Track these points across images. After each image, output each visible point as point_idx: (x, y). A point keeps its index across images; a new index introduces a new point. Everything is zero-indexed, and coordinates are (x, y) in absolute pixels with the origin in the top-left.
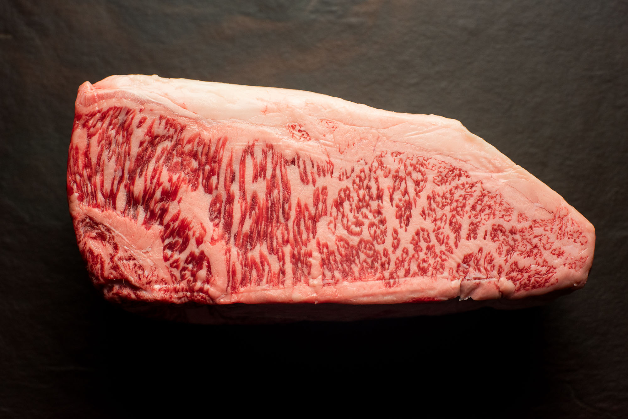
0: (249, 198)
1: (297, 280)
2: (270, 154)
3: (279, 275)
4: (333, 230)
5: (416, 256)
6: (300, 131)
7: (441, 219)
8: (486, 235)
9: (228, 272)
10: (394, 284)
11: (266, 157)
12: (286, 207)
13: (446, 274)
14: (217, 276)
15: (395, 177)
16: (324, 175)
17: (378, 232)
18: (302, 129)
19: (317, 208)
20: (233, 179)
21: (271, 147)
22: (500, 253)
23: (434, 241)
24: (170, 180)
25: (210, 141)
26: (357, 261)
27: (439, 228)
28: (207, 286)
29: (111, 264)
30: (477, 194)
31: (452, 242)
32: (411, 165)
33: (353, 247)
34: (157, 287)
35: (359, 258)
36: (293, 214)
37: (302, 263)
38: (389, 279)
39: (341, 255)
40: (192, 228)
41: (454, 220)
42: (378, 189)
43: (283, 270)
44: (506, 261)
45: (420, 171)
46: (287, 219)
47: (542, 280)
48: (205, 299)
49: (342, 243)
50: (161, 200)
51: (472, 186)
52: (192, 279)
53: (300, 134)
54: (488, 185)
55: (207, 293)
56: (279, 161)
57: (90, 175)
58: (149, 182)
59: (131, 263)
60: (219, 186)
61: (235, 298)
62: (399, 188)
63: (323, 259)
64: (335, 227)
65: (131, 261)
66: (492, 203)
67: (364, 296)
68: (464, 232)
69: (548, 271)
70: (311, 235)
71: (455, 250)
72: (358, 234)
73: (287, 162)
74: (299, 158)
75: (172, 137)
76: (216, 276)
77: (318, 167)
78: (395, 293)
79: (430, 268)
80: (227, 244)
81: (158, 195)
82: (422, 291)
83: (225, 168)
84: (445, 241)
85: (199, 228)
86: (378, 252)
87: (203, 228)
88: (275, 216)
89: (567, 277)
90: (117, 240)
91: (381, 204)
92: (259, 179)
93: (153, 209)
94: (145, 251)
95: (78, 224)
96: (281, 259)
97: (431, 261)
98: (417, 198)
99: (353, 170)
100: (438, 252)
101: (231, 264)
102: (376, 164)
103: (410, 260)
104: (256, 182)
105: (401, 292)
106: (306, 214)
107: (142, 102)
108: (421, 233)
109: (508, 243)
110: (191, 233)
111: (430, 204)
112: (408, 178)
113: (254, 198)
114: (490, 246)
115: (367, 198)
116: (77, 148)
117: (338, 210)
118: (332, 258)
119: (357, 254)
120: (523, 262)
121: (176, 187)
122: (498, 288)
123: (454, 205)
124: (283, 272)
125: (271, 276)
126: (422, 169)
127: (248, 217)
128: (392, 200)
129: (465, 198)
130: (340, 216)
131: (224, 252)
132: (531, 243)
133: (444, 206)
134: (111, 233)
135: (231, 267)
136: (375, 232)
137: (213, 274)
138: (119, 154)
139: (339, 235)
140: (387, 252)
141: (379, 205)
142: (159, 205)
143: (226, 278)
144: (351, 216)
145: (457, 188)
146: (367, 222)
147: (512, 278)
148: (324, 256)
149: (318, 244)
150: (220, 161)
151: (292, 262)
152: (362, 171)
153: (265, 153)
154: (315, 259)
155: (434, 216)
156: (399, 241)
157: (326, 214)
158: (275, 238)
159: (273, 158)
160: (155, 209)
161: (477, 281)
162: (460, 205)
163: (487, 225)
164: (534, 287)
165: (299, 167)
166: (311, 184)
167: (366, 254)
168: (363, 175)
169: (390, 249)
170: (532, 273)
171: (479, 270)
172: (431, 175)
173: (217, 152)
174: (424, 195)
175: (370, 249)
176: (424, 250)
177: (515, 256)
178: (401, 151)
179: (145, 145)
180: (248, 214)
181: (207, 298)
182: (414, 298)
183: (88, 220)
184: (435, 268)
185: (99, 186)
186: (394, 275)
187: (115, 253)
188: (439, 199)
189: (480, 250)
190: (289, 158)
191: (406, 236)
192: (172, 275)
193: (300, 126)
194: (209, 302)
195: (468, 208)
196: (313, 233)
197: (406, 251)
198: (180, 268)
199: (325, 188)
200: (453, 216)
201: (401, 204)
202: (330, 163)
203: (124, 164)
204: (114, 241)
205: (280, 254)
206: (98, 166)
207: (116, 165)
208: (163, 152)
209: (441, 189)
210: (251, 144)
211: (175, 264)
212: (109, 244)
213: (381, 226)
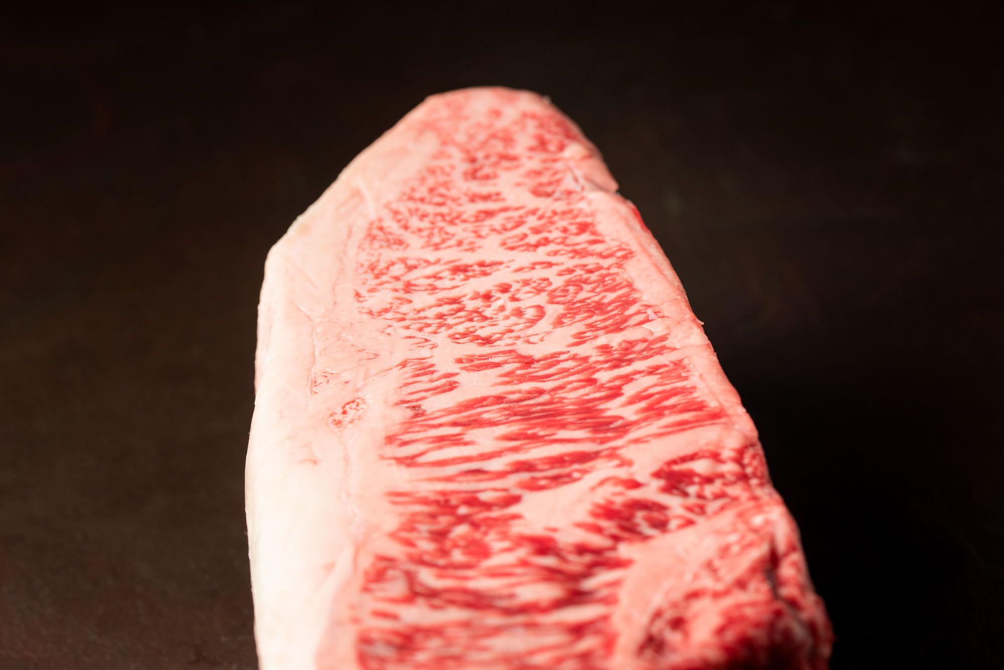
0: (514, 444)
1: (665, 349)
2: (406, 437)
3: (662, 373)
4: (542, 335)
5: (559, 240)
6: (344, 413)
7: (474, 232)
8: (487, 185)
9: (683, 430)
10: (623, 250)
11: (415, 441)
12: (515, 397)
13: (580, 206)
14: (697, 443)
15: (407, 291)
16: (431, 366)
17: (527, 289)
18: (339, 412)
20: (478, 471)
21: (390, 438)
22: (518, 166)
25: (400, 516)
26: (595, 299)
27: (494, 230)
28: (728, 455)
29: (735, 593)
30: (411, 205)
31: (516, 214)
32: (377, 278)
33: (569, 309)
34: (757, 520)
35: (588, 299)
36: (528, 386)
37: (624, 354)
38: (616, 257)
39: (590, 317)
40: (606, 499)
41: (472, 219)
42: (439, 305)
43: (650, 370)
44: (530, 158)
45: (387, 268)
48: (754, 455)
49: (565, 320)
50: (558, 555)
51: (396, 212)
52: (719, 481)
53: (351, 411)
54: (390, 196)
55: (739, 452)
56: (420, 424)
59: (718, 565)
60: (499, 487)
61: (736, 410)
62: (430, 285)
63: (609, 332)
64: (535, 335)
66: (423, 189)
68: (489, 206)
70: (563, 357)
71: (530, 208)
72: (539, 308)
73: (417, 415)
74: (404, 402)
75: (407, 572)
77: (416, 376)
78: (641, 245)
79: (577, 221)
80: (624, 447)
81: (547, 561)
82: (623, 220)
83: (457, 484)
84: (516, 220)
85: (602, 490)
86: (568, 281)
87: (601, 484)
88: (539, 408)
90: (676, 596)
92: (466, 440)
96: (627, 378)
97: (562, 224)
98: (443, 262)
99: (410, 338)
101: (662, 431)
102: (389, 316)
103: (567, 245)
104: (473, 441)
106: (520, 372)
108: (511, 245)
109: (496, 163)
110: (619, 500)
111: (449, 247)
112: (405, 279)
113: (508, 439)
114: (510, 177)
115: (462, 314)
117: (500, 339)
118: (600, 325)
119: (581, 301)
120: (525, 142)
121: (521, 540)
122: (584, 159)
123: (442, 224)
124: (653, 370)
125: (668, 380)
126: (382, 265)
127: (556, 437)
128: (456, 287)
129: (424, 216)
130: (511, 335)
131: (639, 446)
132: (486, 141)
134: (664, 610)
135: (671, 429)
136: (529, 292)
137: (696, 450)
139: (550, 327)
140: (563, 271)
141: (473, 299)
143: (697, 430)
144: (505, 323)
145: (406, 228)
146: (512, 306)
147: (561, 149)
148: (601, 332)
149: (578, 344)
150: (443, 493)
151: (628, 365)
152: (407, 328)
153: (406, 444)
154: (610, 341)
155: (471, 239)
156: (535, 264)
157: (511, 351)
158: (586, 398)
159: (413, 432)
161: (581, 181)
162: (439, 218)
163: (470, 187)
164: (568, 129)
166: (455, 378)
167: (576, 293)
168: (415, 327)
170: (542, 132)
171: (559, 181)
172: (392, 255)
173: (424, 503)
175: (565, 291)
176: (544, 235)
177: (518, 152)
178: (351, 294)
179: (436, 602)
180: (546, 439)
181: (751, 452)
184: (574, 217)
185: (558, 653)
186: (604, 254)
187: (709, 591)
188: (436, 240)
189: (519, 185)
190: (409, 413)
192: (724, 509)
193: (332, 414)
194: (758, 450)
196: (556, 357)
197: (554, 253)
198: (702, 501)
199: (459, 361)
200: (465, 221)
201: (460, 277)
202: (403, 365)
204: (679, 601)
209: (415, 241)
210: (391, 462)
211: (697, 510)
212: (691, 608)
213: (513, 289)
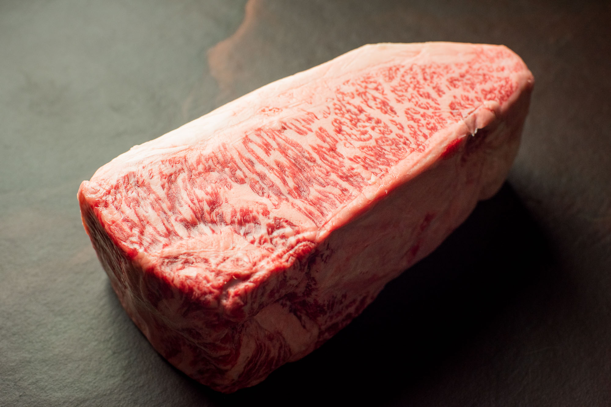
0: (276, 167)
1: (360, 188)
2: (263, 134)
3: (344, 194)
4: (352, 146)
5: (421, 125)
6: (270, 110)
7: (413, 97)
8: (448, 88)
9: (307, 216)
10: (424, 147)
11: (262, 137)
12: (306, 155)
13: (449, 121)
14: (302, 223)
15: (359, 94)
16: (313, 122)
17: (382, 129)
18: (270, 108)
19: (328, 143)
20: (252, 163)
21: (260, 129)
22: (468, 91)
23: (422, 111)
24: (207, 194)
25: (213, 153)
26: (386, 152)
27: (417, 103)
28: (300, 236)
29: (213, 274)
30: (419, 71)
31: (432, 104)
32: (362, 82)
33: (374, 147)
34: (263, 263)
35: (385, 150)
36: (315, 156)
37: (351, 176)
38: (418, 147)
39: (372, 156)
40: (253, 210)
41: (421, 93)
42: (356, 108)
43: (344, 189)
44: (476, 92)
45: (371, 82)
46: (315, 161)
47: (508, 88)
48: (307, 245)
49: (366, 149)
50: (212, 210)
51: (411, 69)
52: (284, 241)
53: (272, 111)
54: (421, 63)
55: (304, 240)
56: (274, 134)
57: (141, 231)
58: (192, 205)
59: (228, 261)
60: (247, 174)
61: (328, 228)
62: (368, 99)
63: (363, 166)
64: (351, 144)
65: (227, 261)
66: (433, 70)
67: (413, 166)
68: (434, 94)
69: (507, 82)
70: (341, 159)
71: (439, 107)
72: (371, 137)
73: (279, 131)
74: (285, 124)
75: (183, 169)
76: (300, 224)
77: (304, 120)
78: (430, 152)
79: (437, 125)
80: (288, 201)
81: (207, 208)
82: (446, 139)
83: (240, 161)
84: (428, 106)
85: (258, 206)
86: (394, 139)
87: (261, 204)
88: (303, 165)
89: (521, 78)
90: (202, 255)
91: (366, 113)
92: (271, 152)
93: (211, 219)
94: (231, 248)
95: (161, 268)
96: (336, 184)
97: (433, 121)
98: (386, 96)
99: (329, 108)
100: (431, 115)
101: (303, 209)
102: (340, 96)
103: (418, 129)
104: (270, 154)
105: (434, 148)
106: (324, 150)
107: (140, 163)
108: (409, 112)
109: (466, 84)
110: (255, 213)
111: (396, 94)
112: (368, 90)
113: (278, 164)
114: (459, 92)
115: (354, 116)
116: (113, 222)
117: (343, 135)
118: (368, 161)
119: (382, 149)
120: (487, 86)
121: (215, 194)
122: (488, 109)
123: (412, 85)
124: (344, 190)
125: (339, 198)
126: (372, 80)
127: (286, 178)
128: (371, 107)
129: (414, 78)
130: (348, 137)
131: (291, 206)
132: (479, 75)
133: (406, 90)
134: (192, 255)
135: (306, 212)
136: (380, 130)
137: (297, 225)
138: (151, 204)
139: (359, 146)
140: (399, 134)
141: (366, 115)
142: (214, 214)
143: (309, 219)
144: (354, 131)
145: (403, 76)
146: (369, 129)
147: (490, 99)
148: (362, 163)
149: (351, 159)
150: (232, 159)
151: (344, 181)
152: (335, 104)
153: (259, 135)
154: (357, 168)
155: (406, 98)
156: (400, 124)
157: (337, 142)
158: (317, 177)
159: (268, 135)
160: (213, 218)
161: (472, 114)
162: (416, 83)
163: (443, 83)
164: (508, 96)
165: (291, 128)
166: (309, 133)
167: (387, 145)
168: (337, 106)
169: (400, 132)
170: (498, 88)
171: (466, 108)
172: (381, 80)
173: (224, 156)
174: (387, 91)
175: (387, 141)
176: (422, 119)
177: (478, 87)
178: (347, 79)
179: (166, 185)
180: (284, 176)
181: (308, 243)
182: (446, 147)
183: (166, 261)
184: (439, 123)
185: (154, 233)
186: (418, 143)
187: (210, 265)
188: (399, 88)
189: (455, 97)
190: (279, 128)
191: (402, 119)
192: (268, 250)
193: (267, 107)
194: (312, 245)
195: (422, 81)
196: (340, 157)
197: (411, 127)
198: (269, 241)
199: (320, 129)
200: (418, 91)
201: (379, 106)
202: (308, 113)
203: (161, 207)
204: (200, 258)
205: (331, 182)
206: (142, 222)
207: (156, 211)
208: (184, 182)
209: (395, 83)
210: (244, 136)
211: (262, 241)
212: (199, 264)
213: (379, 125)
